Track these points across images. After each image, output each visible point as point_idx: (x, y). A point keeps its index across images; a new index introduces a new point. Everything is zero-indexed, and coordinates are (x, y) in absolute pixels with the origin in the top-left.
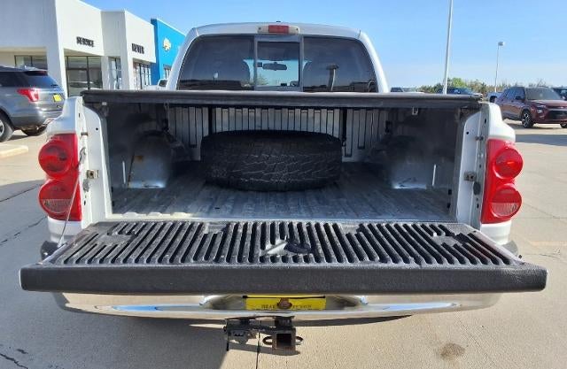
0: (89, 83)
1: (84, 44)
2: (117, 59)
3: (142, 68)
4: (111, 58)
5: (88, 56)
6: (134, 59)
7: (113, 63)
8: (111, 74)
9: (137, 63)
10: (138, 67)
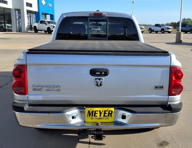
0: (5, 22)
1: (3, 3)
2: (19, 10)
3: (31, 14)
4: (16, 10)
5: (4, 9)
6: (27, 10)
7: (17, 12)
8: (16, 17)
9: (29, 12)
10: (29, 14)
